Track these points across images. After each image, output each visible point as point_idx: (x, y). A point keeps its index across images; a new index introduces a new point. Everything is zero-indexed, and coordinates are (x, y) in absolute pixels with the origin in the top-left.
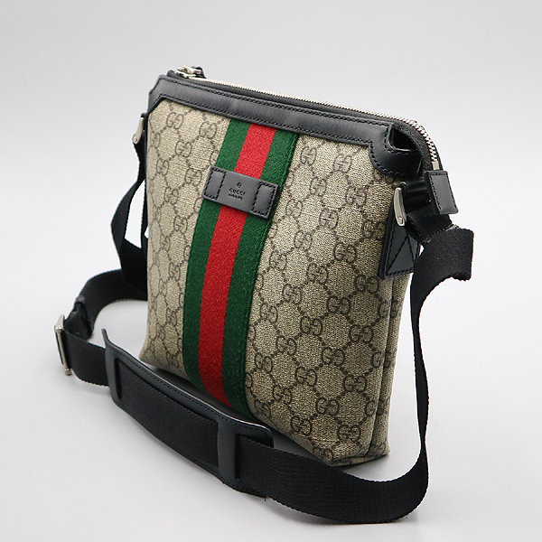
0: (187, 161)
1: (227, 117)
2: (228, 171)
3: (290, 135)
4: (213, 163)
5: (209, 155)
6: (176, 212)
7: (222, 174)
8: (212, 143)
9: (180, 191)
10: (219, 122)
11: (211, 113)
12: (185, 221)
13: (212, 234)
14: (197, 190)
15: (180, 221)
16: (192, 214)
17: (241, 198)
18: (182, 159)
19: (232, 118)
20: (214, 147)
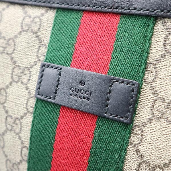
0: (12, 59)
1: (51, 8)
2: (63, 67)
3: (144, 20)
4: (42, 58)
5: (36, 50)
6: (7, 112)
7: (56, 71)
8: (38, 37)
9: (8, 90)
10: (43, 15)
11: (31, 5)
12: (18, 122)
13: (53, 138)
14: (27, 88)
15: (12, 121)
16: (25, 114)
17: (88, 98)
18: (5, 56)
19: (58, 9)
20: (41, 41)
